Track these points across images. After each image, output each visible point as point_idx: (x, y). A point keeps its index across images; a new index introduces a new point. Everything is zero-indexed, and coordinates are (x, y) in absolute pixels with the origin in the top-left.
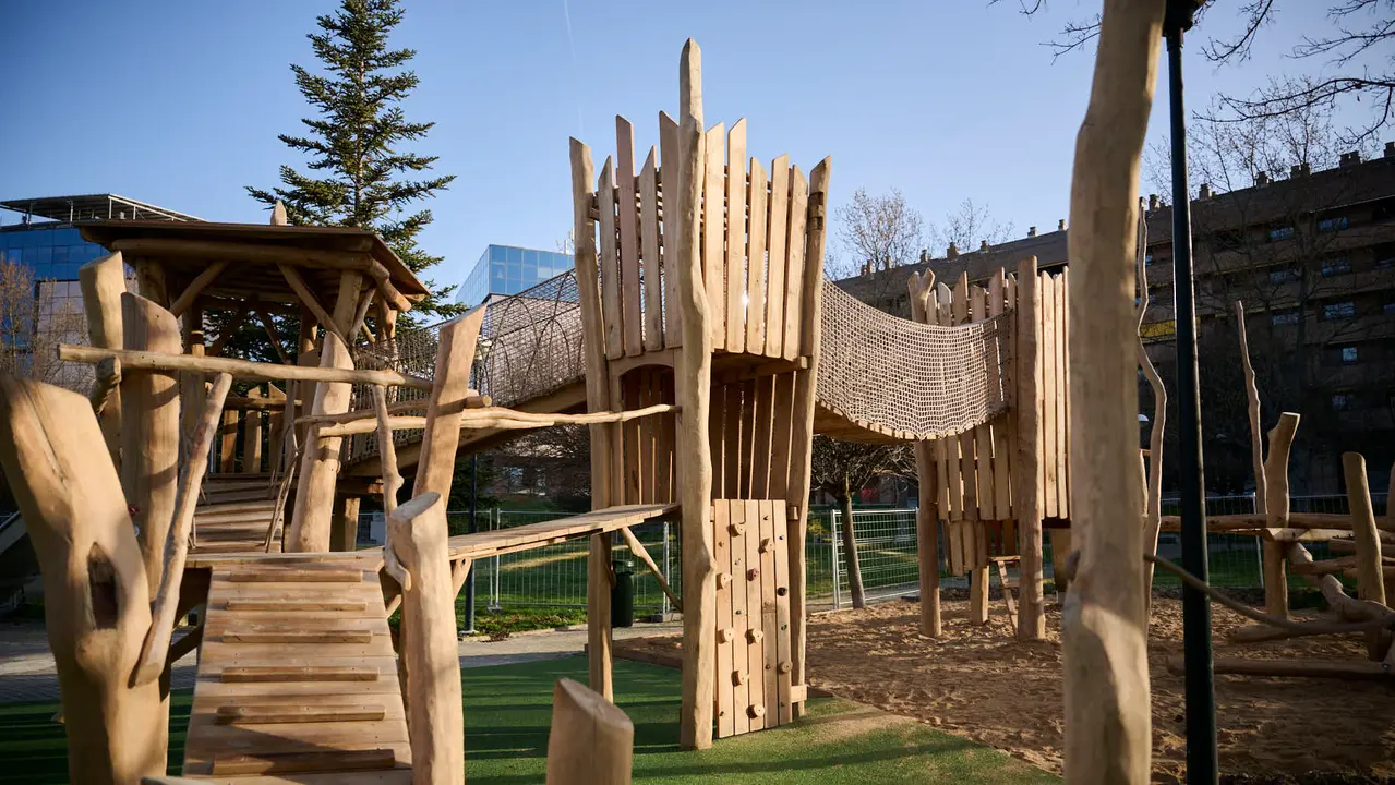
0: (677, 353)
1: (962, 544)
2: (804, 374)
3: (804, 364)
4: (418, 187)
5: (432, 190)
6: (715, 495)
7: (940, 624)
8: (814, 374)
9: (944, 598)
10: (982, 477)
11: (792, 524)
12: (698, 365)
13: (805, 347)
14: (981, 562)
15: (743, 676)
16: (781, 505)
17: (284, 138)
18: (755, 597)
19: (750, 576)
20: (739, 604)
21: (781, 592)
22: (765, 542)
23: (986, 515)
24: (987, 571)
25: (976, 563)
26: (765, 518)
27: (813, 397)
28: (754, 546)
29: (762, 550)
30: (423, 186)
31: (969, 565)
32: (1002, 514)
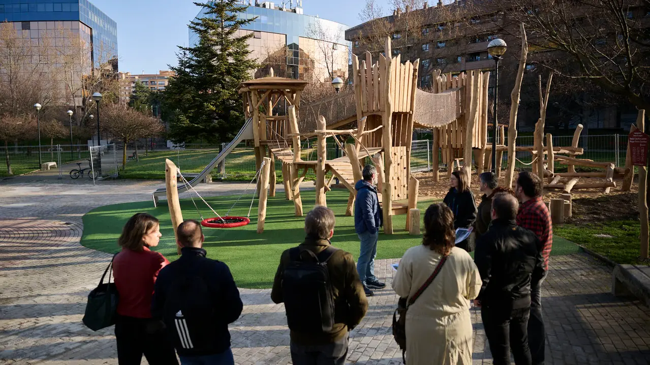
0: (383, 112)
1: (446, 154)
2: (411, 115)
3: (411, 113)
4: (245, 21)
5: (250, 22)
6: (393, 146)
7: (438, 178)
8: (413, 115)
9: (439, 172)
10: (453, 135)
11: (407, 152)
12: (389, 116)
13: (411, 109)
14: (452, 160)
15: (397, 188)
16: (405, 147)
17: (196, 3)
18: (399, 169)
19: (398, 164)
20: (396, 171)
21: (405, 168)
22: (402, 157)
23: (454, 146)
24: (453, 163)
25: (450, 160)
26: (401, 151)
27: (413, 120)
28: (399, 157)
29: (401, 158)
30: (247, 21)
31: (448, 161)
32: (459, 147)
